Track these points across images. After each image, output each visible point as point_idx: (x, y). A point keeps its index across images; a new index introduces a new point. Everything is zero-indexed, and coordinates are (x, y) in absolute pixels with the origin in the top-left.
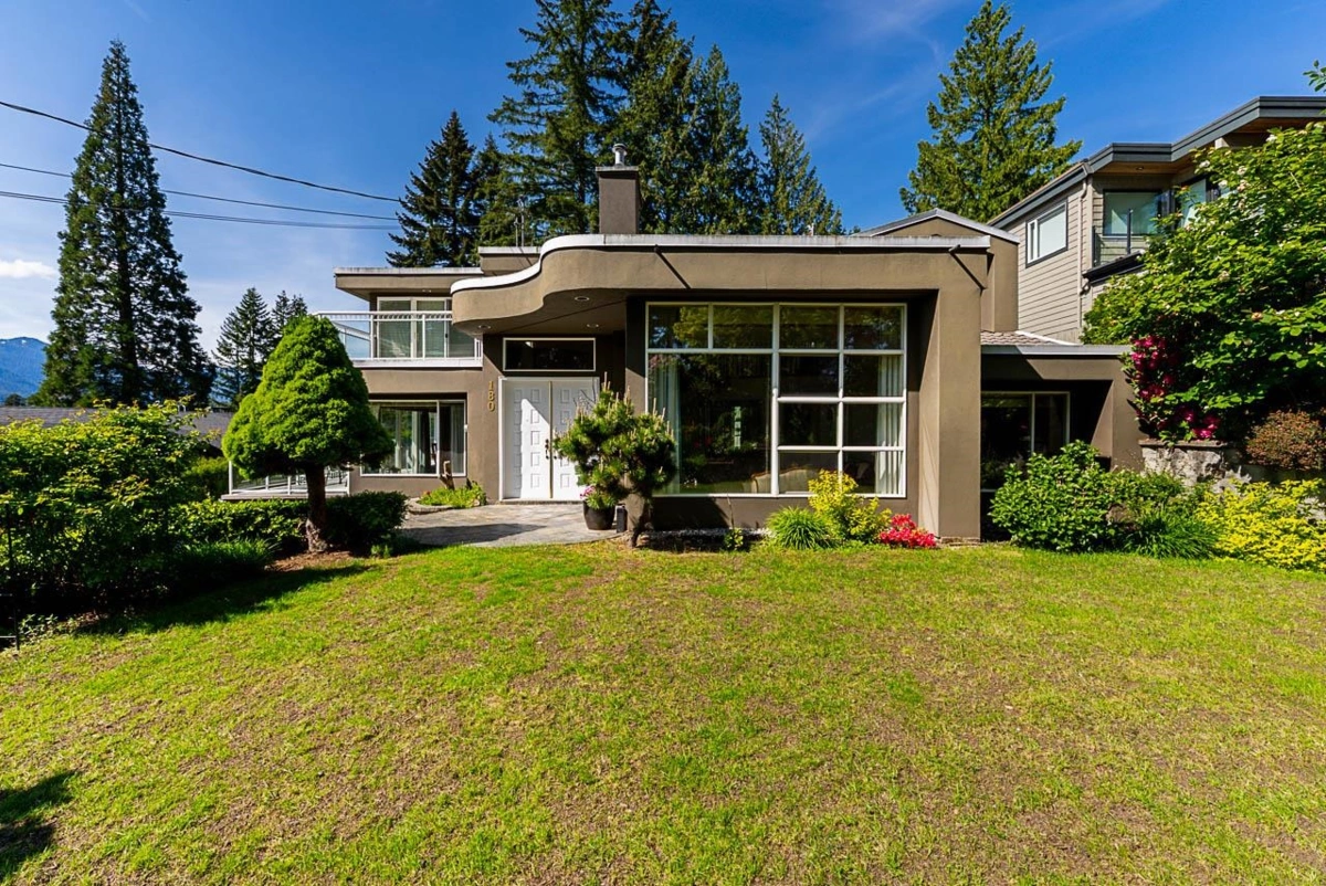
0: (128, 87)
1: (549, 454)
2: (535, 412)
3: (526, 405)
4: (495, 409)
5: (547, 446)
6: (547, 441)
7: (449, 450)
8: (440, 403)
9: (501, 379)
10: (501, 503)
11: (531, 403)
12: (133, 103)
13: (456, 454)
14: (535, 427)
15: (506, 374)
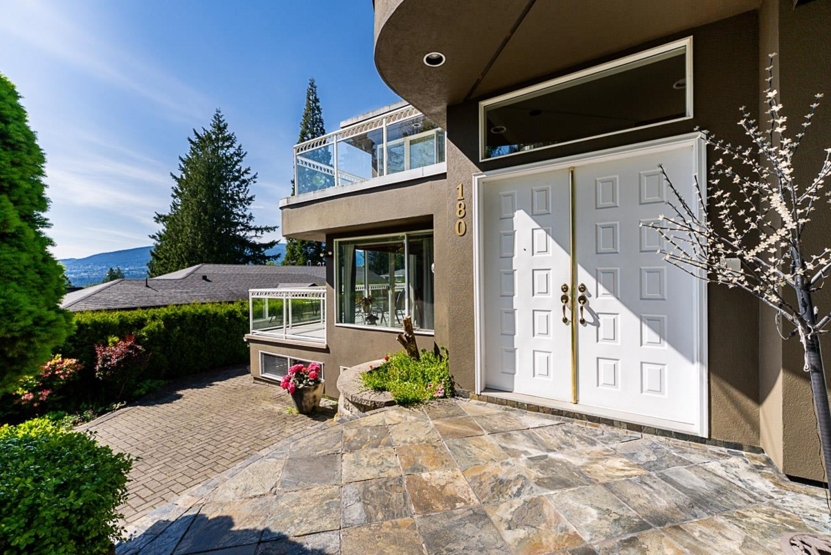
0: (316, 100)
1: (569, 316)
2: (540, 233)
3: (522, 222)
4: (467, 233)
5: (564, 298)
6: (565, 289)
7: (422, 299)
8: (409, 237)
9: (477, 177)
10: (479, 397)
11: (532, 215)
12: (318, 108)
13: (429, 305)
14: (539, 260)
15: (485, 167)
